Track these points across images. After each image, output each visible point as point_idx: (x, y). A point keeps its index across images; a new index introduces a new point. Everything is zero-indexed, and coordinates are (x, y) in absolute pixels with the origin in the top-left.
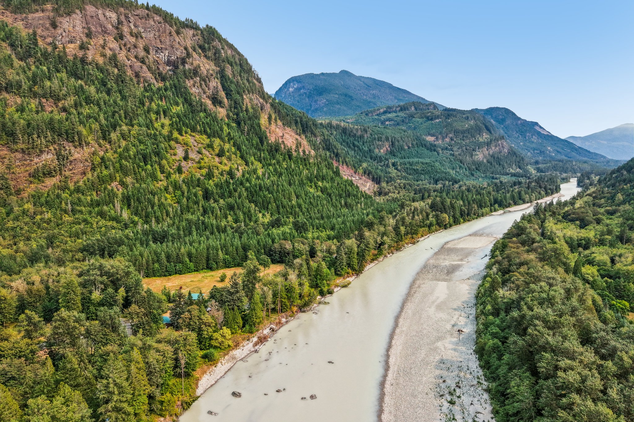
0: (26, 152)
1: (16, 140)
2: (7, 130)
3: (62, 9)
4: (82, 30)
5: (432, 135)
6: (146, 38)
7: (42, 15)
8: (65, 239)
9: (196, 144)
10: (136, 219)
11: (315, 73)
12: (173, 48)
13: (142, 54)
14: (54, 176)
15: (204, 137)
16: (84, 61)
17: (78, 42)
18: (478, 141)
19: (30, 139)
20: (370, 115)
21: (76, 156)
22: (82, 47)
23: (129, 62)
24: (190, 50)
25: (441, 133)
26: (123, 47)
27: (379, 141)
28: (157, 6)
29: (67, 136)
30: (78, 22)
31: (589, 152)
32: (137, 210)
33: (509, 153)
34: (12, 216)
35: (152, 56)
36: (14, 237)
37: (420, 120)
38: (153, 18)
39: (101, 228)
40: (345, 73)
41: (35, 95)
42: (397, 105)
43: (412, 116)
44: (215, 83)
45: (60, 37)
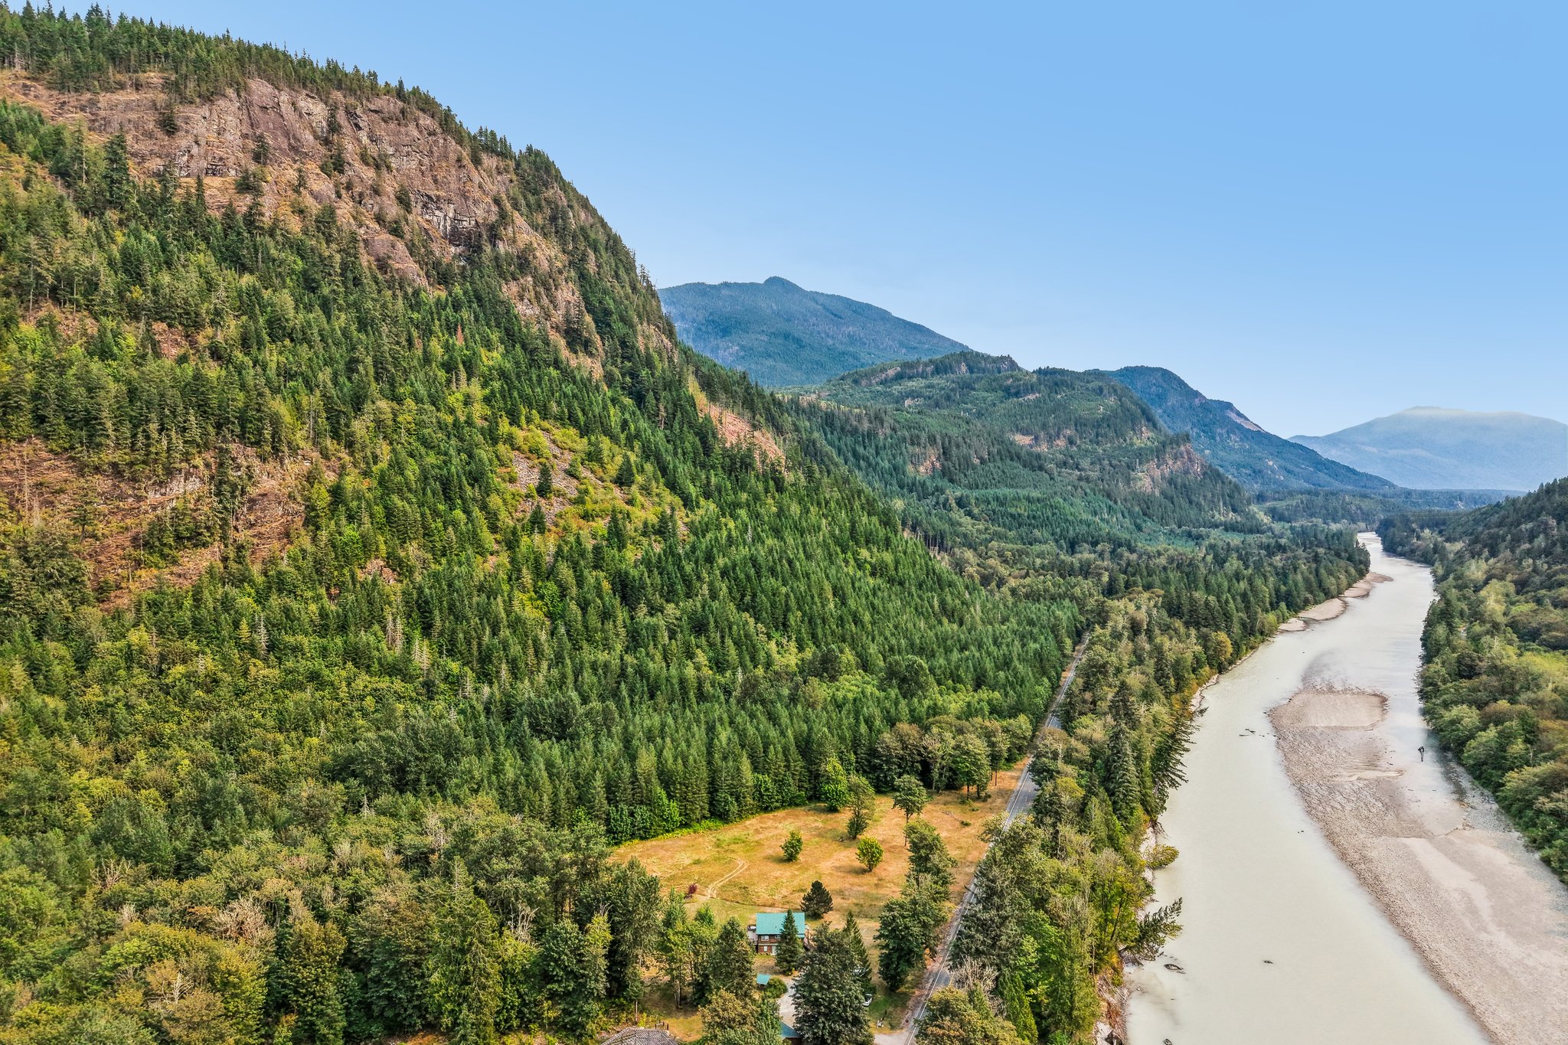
0: (127, 475)
1: (98, 440)
2: (71, 407)
3: (191, 85)
4: (239, 142)
5: (1025, 432)
6: (398, 170)
7: (135, 97)
8: (270, 736)
9: (557, 452)
10: (454, 666)
11: (709, 282)
12: (466, 198)
13: (393, 211)
14: (205, 545)
15: (572, 431)
16: (252, 223)
17: (233, 172)
18: (1132, 445)
19: (140, 435)
20: (864, 382)
21: (267, 484)
22: (246, 186)
23: (362, 231)
24: (508, 206)
25: (1044, 427)
26: (343, 192)
27: (913, 444)
28: (423, 89)
29: (243, 427)
30: (231, 121)
31: (1353, 471)
32: (452, 641)
33: (1204, 474)
34: (95, 670)
35: (417, 217)
36: (113, 735)
37: (991, 397)
38: (416, 120)
39: (362, 698)
40: (778, 285)
41: (134, 313)
42: (925, 359)
43: (967, 386)
44: (568, 294)
45: (185, 158)
